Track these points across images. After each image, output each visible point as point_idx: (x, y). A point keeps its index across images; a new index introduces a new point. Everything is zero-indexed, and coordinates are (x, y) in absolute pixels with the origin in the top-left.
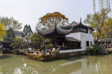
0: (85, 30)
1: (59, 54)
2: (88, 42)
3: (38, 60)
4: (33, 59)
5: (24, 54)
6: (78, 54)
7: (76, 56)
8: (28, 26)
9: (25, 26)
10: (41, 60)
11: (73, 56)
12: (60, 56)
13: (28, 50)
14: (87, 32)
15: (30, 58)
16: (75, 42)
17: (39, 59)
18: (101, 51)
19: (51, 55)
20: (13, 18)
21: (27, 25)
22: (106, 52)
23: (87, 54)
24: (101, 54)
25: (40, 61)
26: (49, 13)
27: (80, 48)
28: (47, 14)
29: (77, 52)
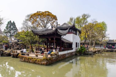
0: (75, 32)
1: (58, 56)
2: (77, 43)
3: (39, 64)
4: (30, 62)
5: (12, 56)
6: (71, 54)
7: (70, 57)
8: (12, 22)
9: (8, 22)
11: (68, 57)
12: (59, 57)
13: (22, 52)
14: (76, 34)
15: (25, 61)
16: (68, 43)
17: (41, 63)
18: (87, 52)
19: (53, 58)
21: (10, 21)
22: (91, 53)
23: (77, 54)
24: (87, 54)
25: (42, 64)
26: (40, 12)
27: (72, 49)
28: (38, 12)
29: (70, 53)
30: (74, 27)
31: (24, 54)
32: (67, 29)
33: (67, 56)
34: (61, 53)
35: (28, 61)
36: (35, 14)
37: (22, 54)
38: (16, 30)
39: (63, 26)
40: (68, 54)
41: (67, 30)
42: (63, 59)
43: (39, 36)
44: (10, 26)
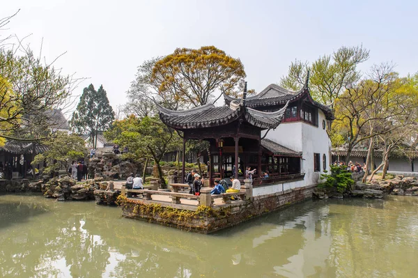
0: (309, 116)
2: (317, 156)
3: (184, 228)
4: (154, 222)
5: (98, 200)
6: (297, 197)
7: (291, 205)
8: (97, 89)
9: (85, 90)
10: (200, 229)
11: (286, 207)
12: (253, 207)
13: (129, 186)
14: (314, 123)
15: (137, 218)
16: (284, 156)
17: (190, 225)
18: (357, 188)
19: (231, 207)
20: (36, 57)
23: (318, 196)
24: (360, 196)
25: (194, 230)
26: (185, 50)
27: (301, 177)
28: (177, 51)
29: (293, 191)
30: (305, 99)
31: (135, 195)
32: (282, 106)
33: (282, 201)
34: (259, 192)
35: (149, 216)
36: (168, 59)
37: (130, 194)
38: (110, 113)
39: (267, 96)
40: (284, 194)
41: (282, 110)
42: (270, 212)
43: (182, 134)
44: (91, 103)
